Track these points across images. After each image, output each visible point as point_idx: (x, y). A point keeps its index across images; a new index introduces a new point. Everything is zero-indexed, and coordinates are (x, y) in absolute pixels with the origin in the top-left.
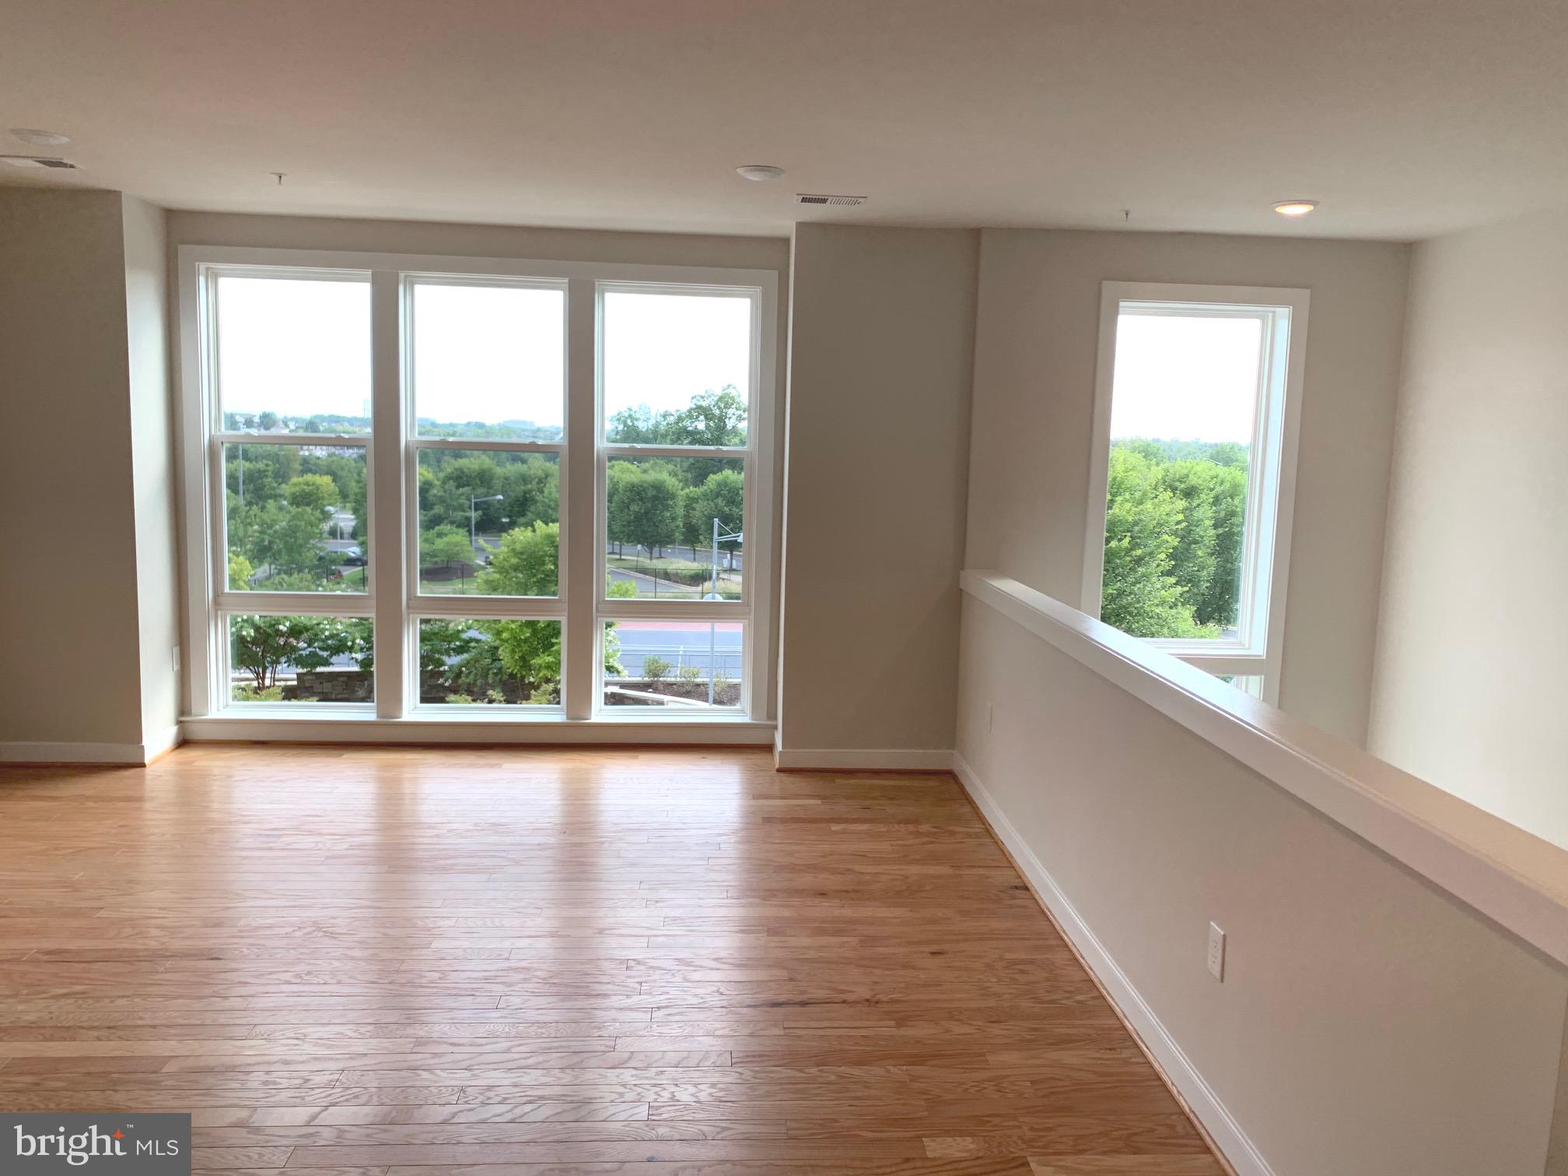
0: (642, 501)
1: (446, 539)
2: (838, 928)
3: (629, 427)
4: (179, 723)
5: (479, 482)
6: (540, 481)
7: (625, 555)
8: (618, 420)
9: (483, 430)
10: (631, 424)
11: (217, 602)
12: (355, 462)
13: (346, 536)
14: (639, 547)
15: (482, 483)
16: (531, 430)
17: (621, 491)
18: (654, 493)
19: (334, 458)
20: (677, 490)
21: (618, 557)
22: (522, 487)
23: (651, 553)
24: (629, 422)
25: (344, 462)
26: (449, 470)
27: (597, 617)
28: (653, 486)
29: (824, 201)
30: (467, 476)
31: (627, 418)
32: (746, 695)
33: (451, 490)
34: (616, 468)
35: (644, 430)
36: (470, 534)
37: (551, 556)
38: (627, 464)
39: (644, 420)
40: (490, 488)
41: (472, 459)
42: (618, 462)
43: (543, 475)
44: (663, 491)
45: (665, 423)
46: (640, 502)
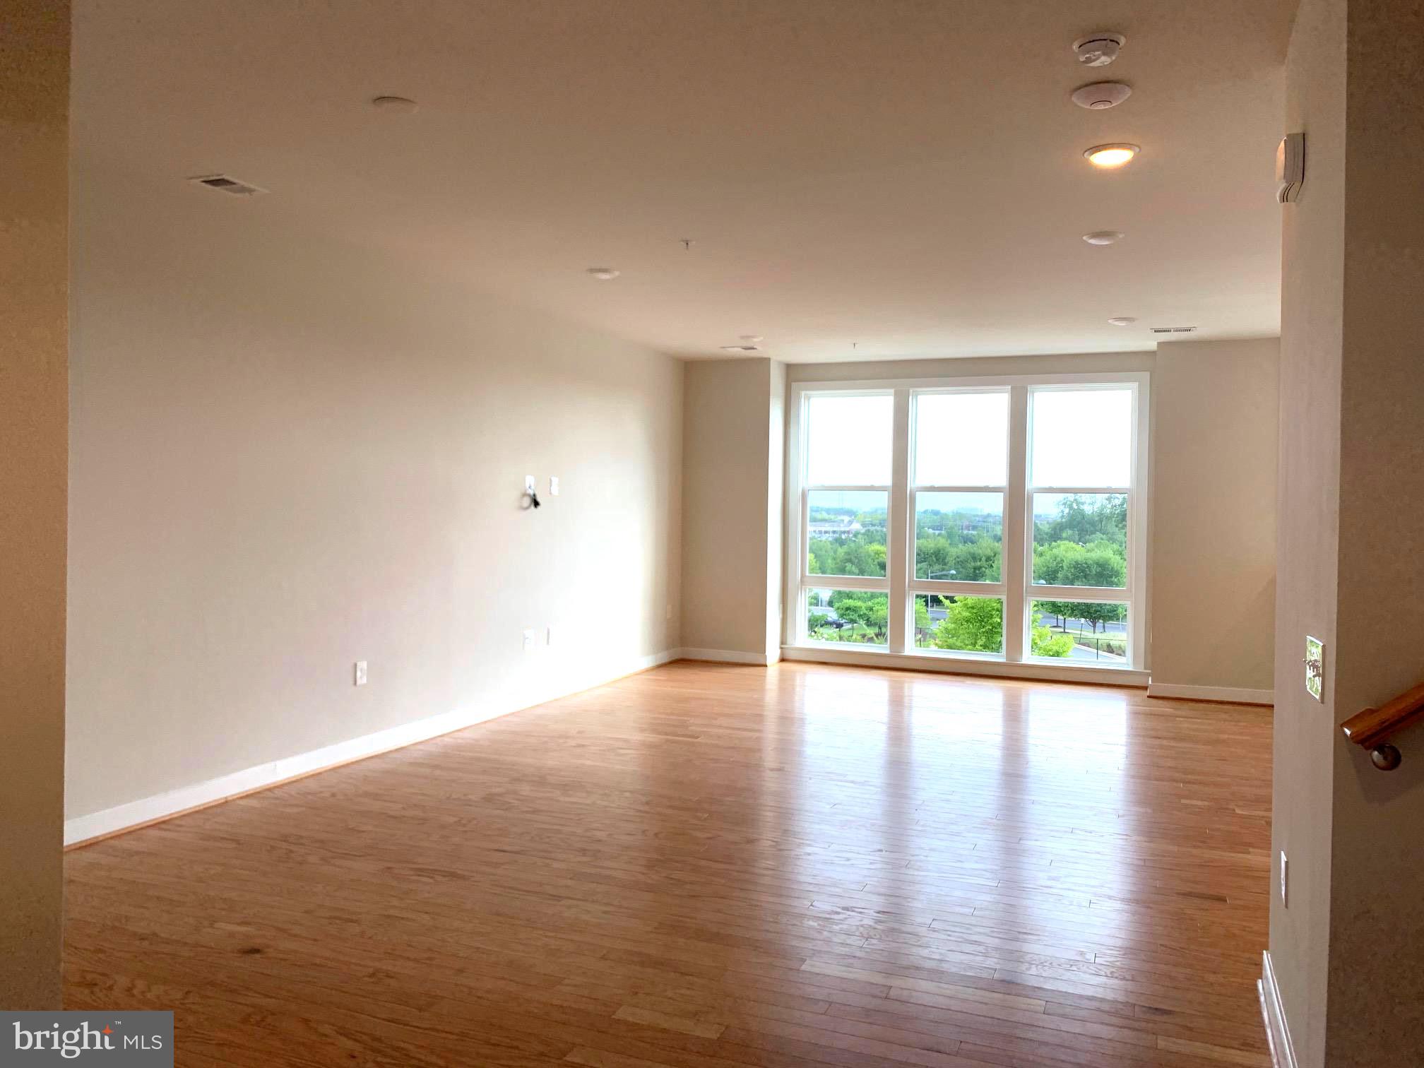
0: (1085, 578)
2: (1161, 747)
3: (1074, 510)
4: (781, 648)
5: (934, 559)
6: (988, 559)
7: (1069, 629)
8: (1065, 504)
9: (938, 517)
10: (1076, 507)
11: (802, 581)
12: (831, 544)
13: (824, 603)
14: (1083, 620)
15: (937, 560)
16: (982, 516)
17: (1065, 567)
18: (1099, 569)
19: (815, 541)
20: (1121, 567)
21: (1063, 630)
22: (973, 564)
23: (1094, 627)
24: (1075, 506)
25: (822, 544)
27: (1026, 596)
28: (1097, 564)
29: (1169, 331)
30: (924, 553)
31: (1073, 502)
32: (1129, 652)
34: (1062, 547)
35: (1090, 513)
36: (927, 605)
37: (998, 610)
38: (1072, 544)
39: (1089, 504)
40: (945, 564)
41: (929, 540)
42: (1064, 542)
43: (992, 554)
44: (1108, 568)
45: (1110, 506)
46: (1084, 580)
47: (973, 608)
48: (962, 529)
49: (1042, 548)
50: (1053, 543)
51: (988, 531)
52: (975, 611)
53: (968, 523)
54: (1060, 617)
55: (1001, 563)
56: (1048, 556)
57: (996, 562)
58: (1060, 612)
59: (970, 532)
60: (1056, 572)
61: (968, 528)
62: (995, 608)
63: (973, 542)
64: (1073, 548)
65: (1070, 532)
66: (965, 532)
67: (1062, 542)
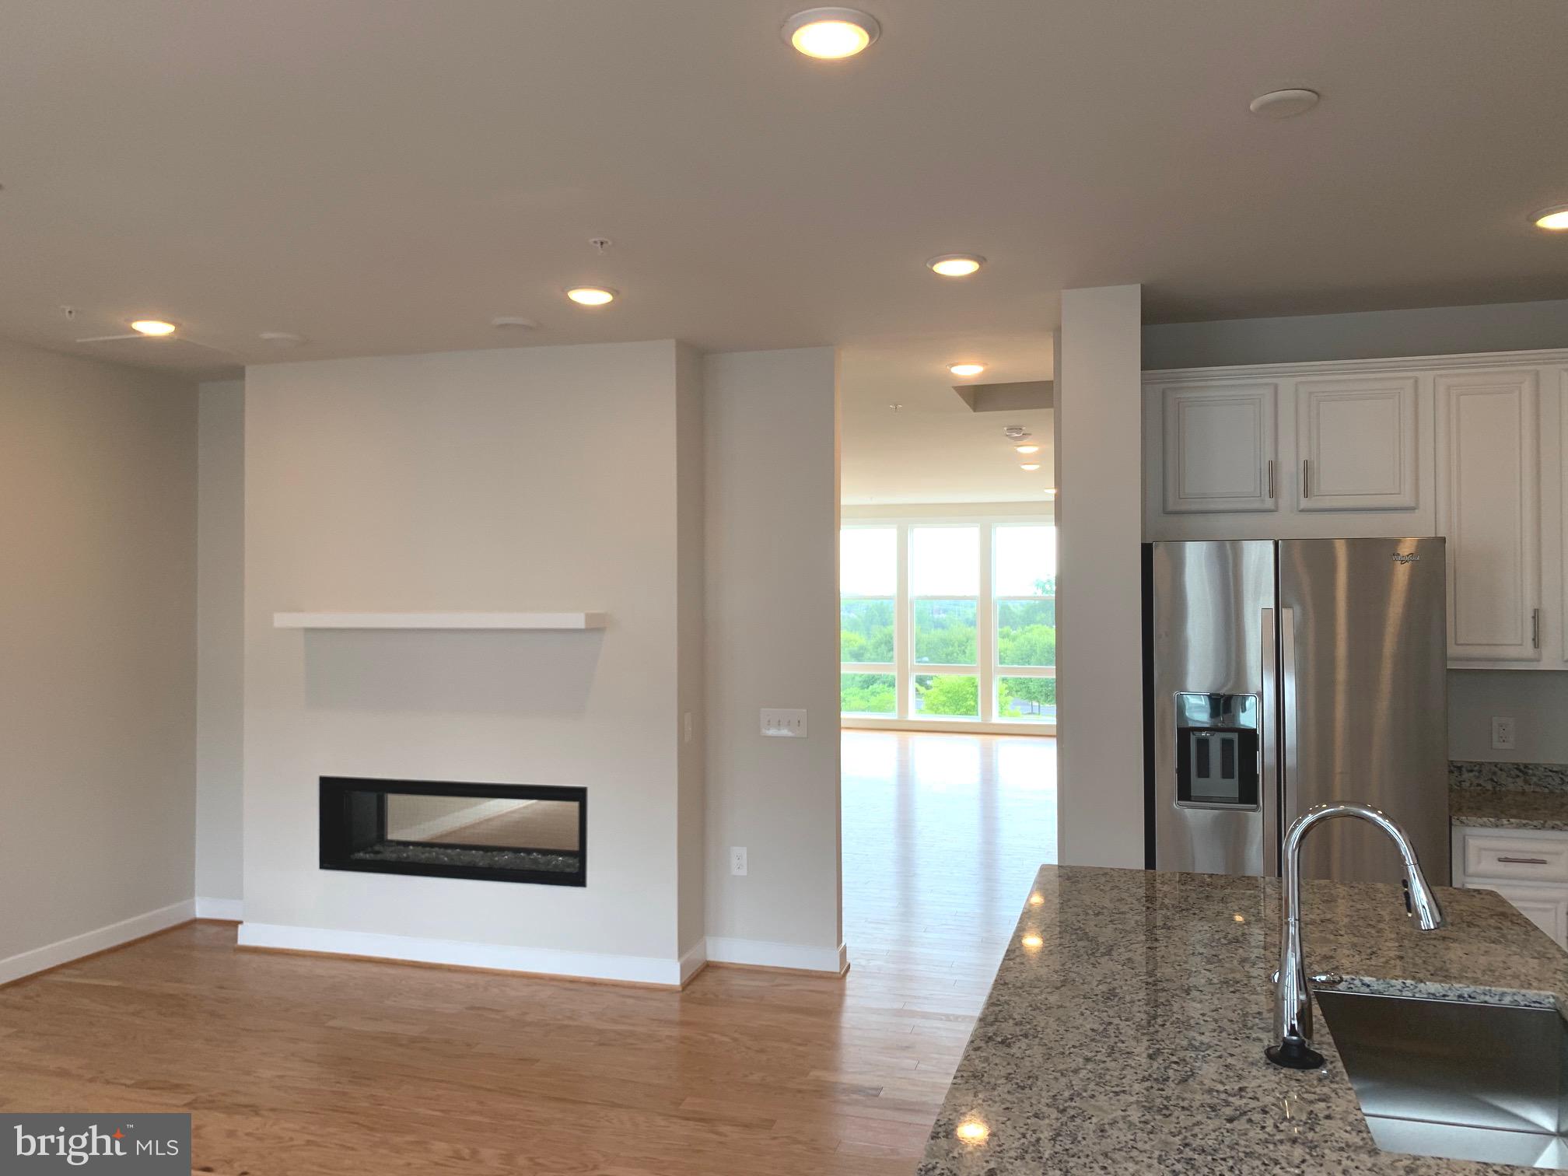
1: (879, 697)
17: (1038, 652)
22: (946, 649)
26: (879, 636)
31: (1045, 583)
33: (883, 654)
37: (972, 694)
43: (965, 639)
47: (948, 692)
48: (932, 613)
49: (1015, 632)
50: (1027, 627)
51: (959, 615)
52: (950, 695)
53: (938, 606)
54: (1035, 704)
55: (975, 647)
56: (1021, 639)
57: (969, 648)
58: (1035, 698)
59: (941, 616)
60: (1029, 656)
61: (938, 612)
62: (970, 691)
63: (943, 627)
64: (1046, 632)
65: (1043, 615)
66: (936, 616)
67: (1036, 626)
